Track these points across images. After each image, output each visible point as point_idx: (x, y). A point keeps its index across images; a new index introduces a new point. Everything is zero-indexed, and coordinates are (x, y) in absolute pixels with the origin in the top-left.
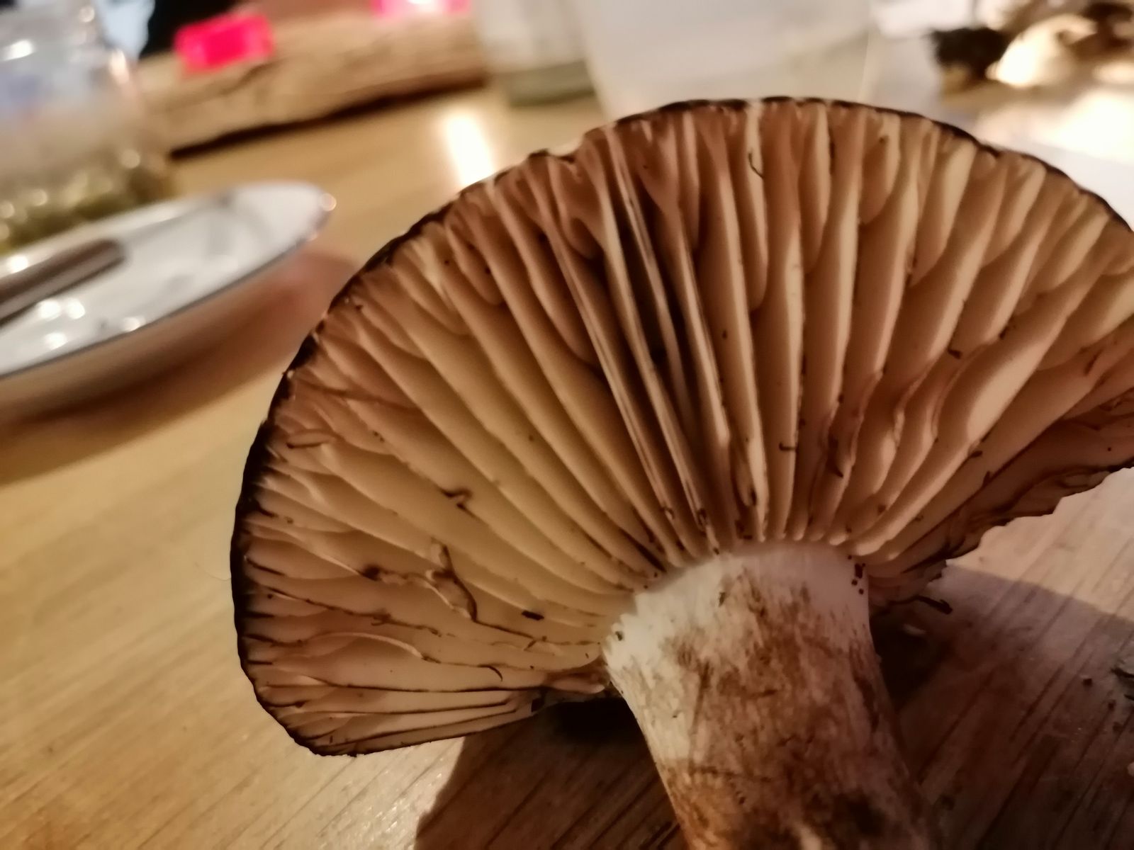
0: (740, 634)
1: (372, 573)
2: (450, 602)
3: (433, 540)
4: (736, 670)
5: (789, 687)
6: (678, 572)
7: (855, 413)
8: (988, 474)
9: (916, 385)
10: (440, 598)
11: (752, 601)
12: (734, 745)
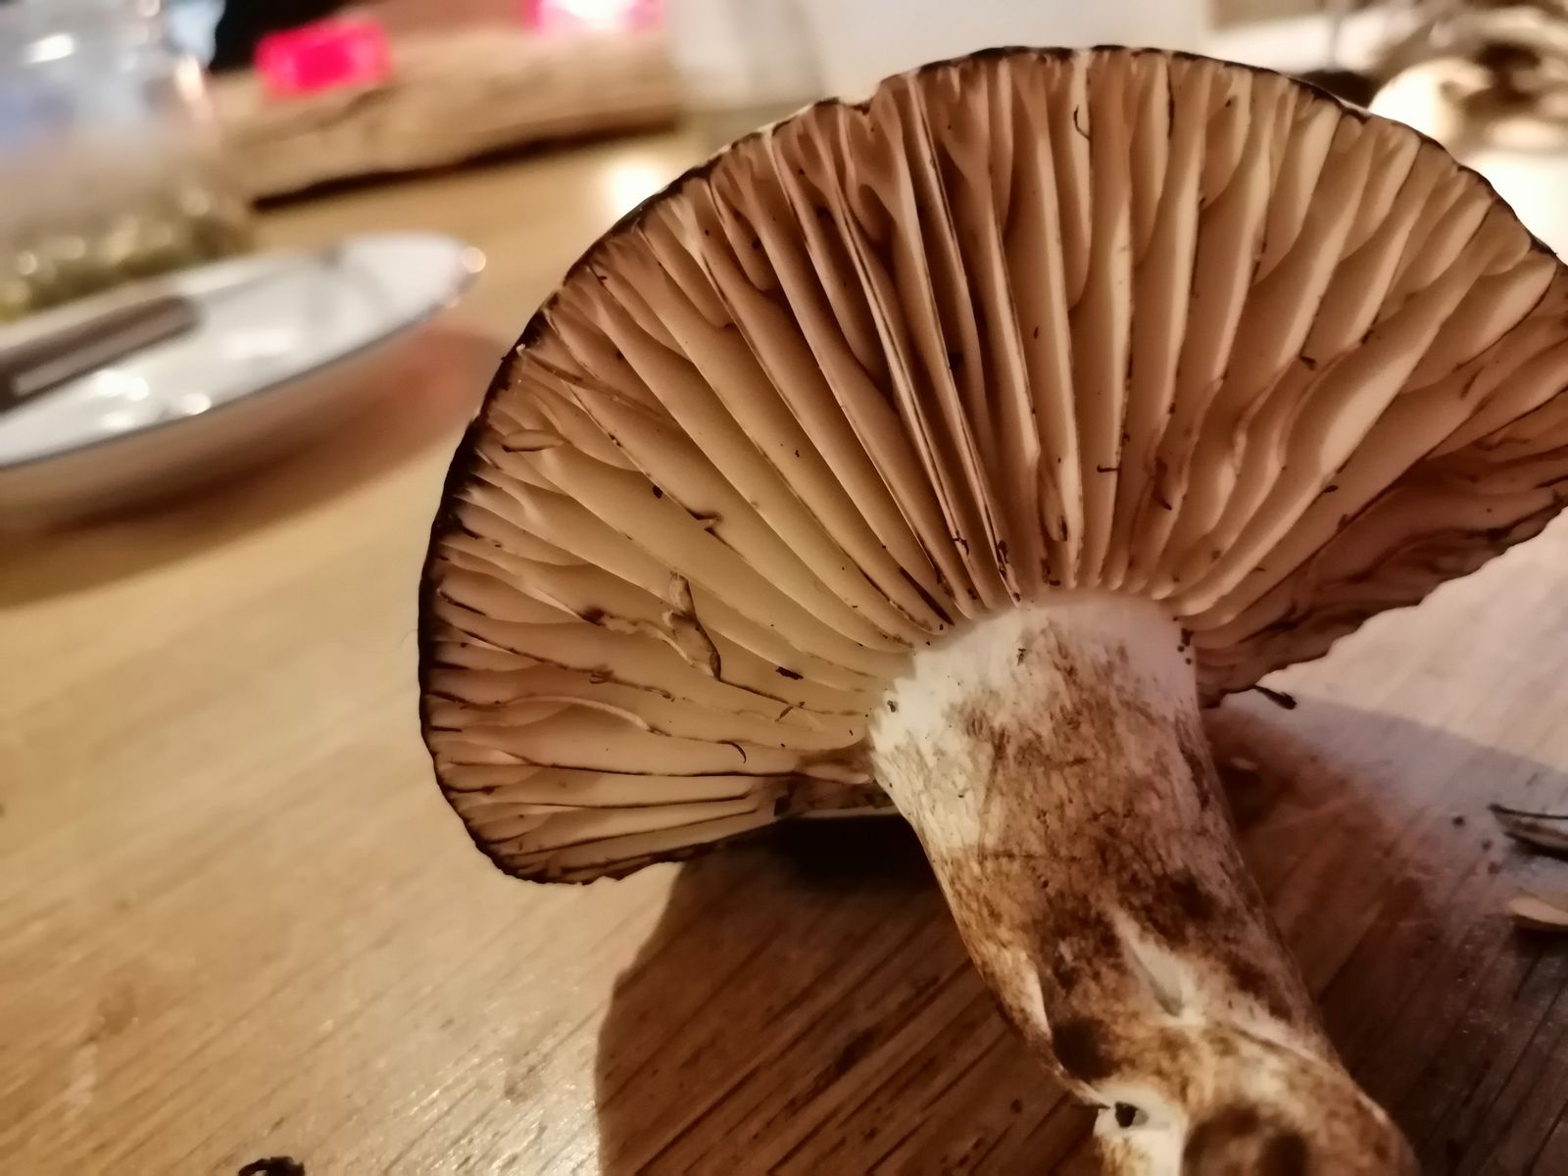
0: (1043, 696)
1: (594, 616)
2: (689, 656)
3: (674, 575)
4: (1039, 737)
5: (1103, 755)
6: (970, 625)
7: (1188, 432)
8: (1344, 517)
9: (1261, 401)
10: (676, 651)
11: (1058, 659)
12: (1035, 822)
